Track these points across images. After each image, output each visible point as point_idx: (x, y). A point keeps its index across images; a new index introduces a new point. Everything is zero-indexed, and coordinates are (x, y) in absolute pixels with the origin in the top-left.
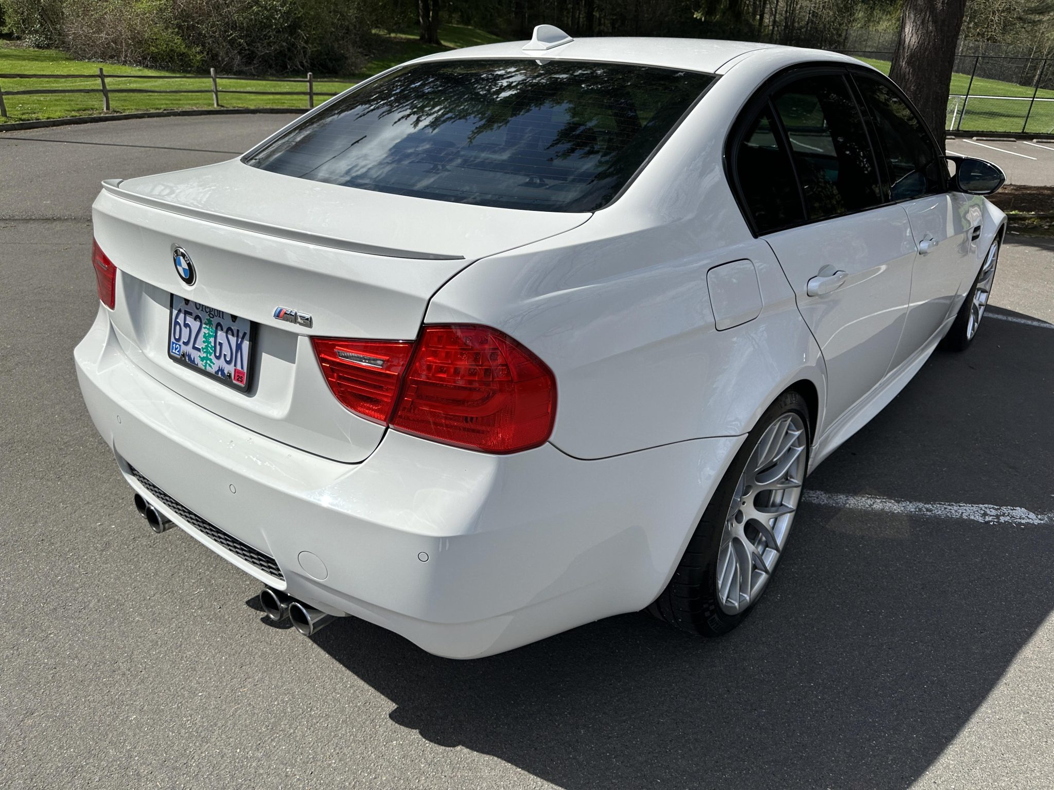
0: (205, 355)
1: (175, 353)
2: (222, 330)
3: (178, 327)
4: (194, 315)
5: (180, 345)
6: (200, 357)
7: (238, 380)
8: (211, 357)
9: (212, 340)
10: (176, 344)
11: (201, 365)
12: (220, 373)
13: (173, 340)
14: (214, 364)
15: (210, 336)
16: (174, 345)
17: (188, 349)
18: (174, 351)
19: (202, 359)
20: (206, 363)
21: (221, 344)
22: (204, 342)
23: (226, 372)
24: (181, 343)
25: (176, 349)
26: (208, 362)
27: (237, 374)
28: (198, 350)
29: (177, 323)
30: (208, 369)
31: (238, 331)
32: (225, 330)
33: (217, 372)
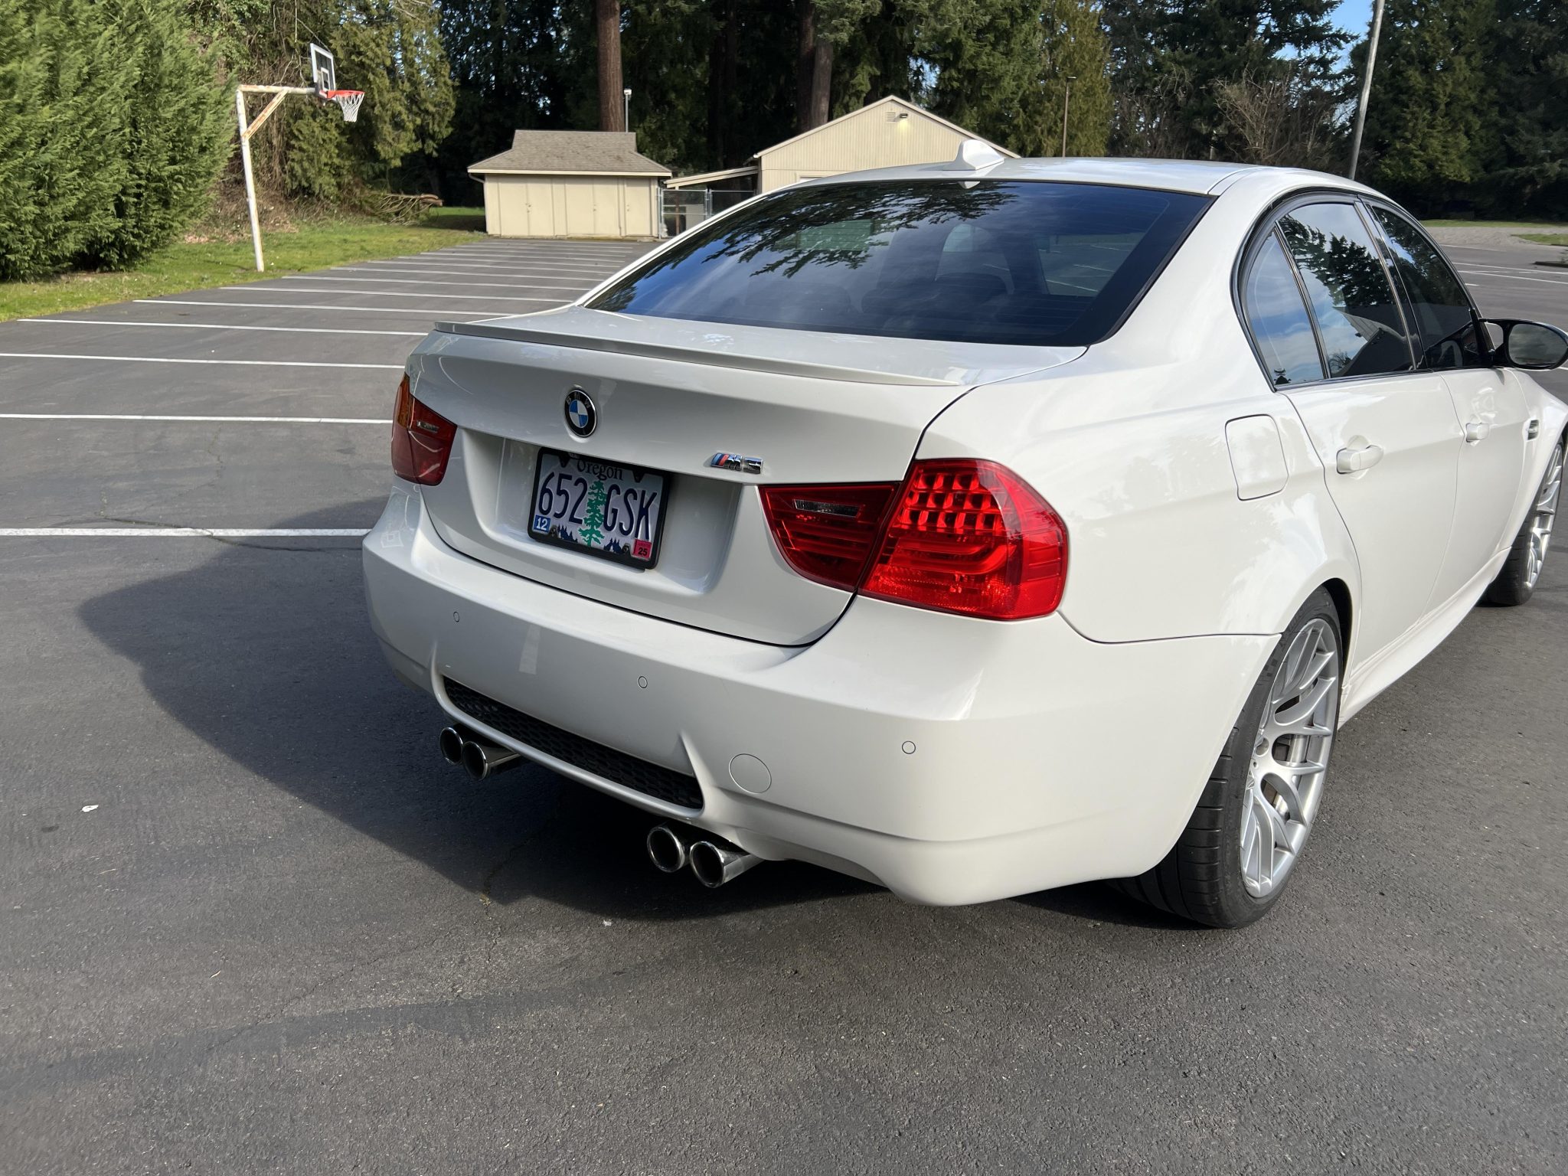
0: (589, 528)
1: (541, 529)
2: (619, 493)
3: (546, 497)
4: (574, 480)
5: (548, 519)
6: (580, 530)
7: (640, 553)
8: (599, 529)
9: (601, 508)
10: (542, 518)
11: (582, 540)
12: (612, 548)
13: (537, 512)
14: (603, 537)
15: (598, 503)
16: (539, 520)
17: (563, 522)
18: (538, 527)
19: (584, 533)
20: (590, 537)
21: (615, 511)
22: (588, 511)
23: (621, 546)
24: (550, 515)
25: (542, 524)
26: (594, 536)
27: (638, 547)
28: (580, 522)
29: (545, 490)
30: (594, 544)
31: (643, 493)
32: (622, 493)
33: (607, 547)
